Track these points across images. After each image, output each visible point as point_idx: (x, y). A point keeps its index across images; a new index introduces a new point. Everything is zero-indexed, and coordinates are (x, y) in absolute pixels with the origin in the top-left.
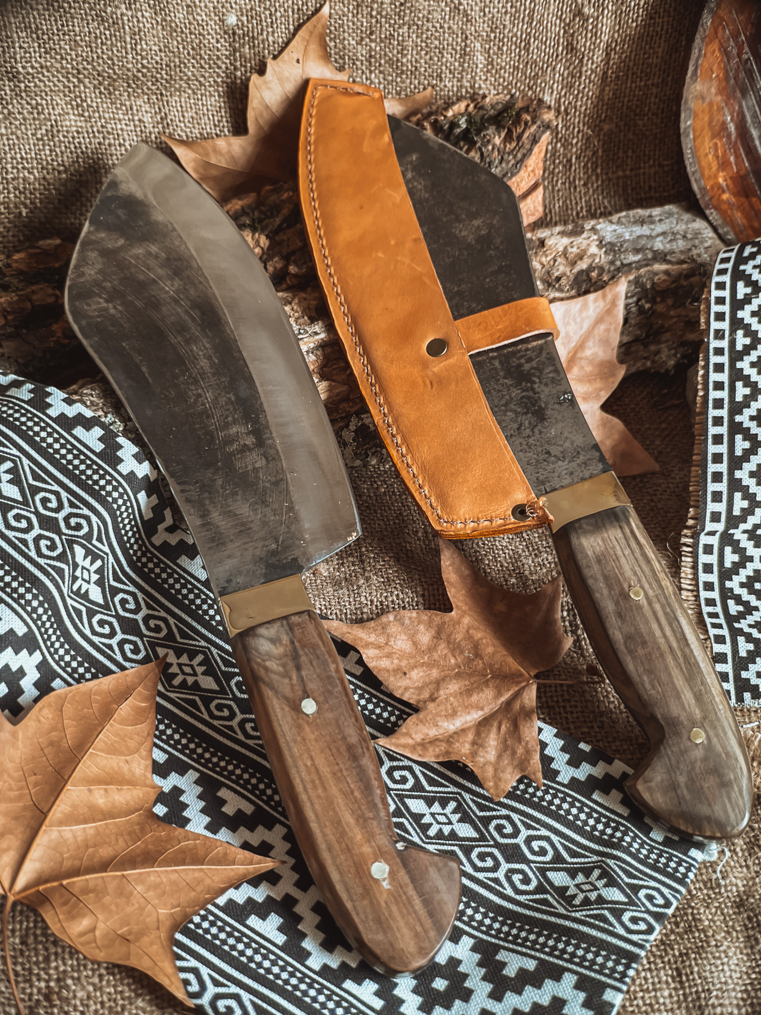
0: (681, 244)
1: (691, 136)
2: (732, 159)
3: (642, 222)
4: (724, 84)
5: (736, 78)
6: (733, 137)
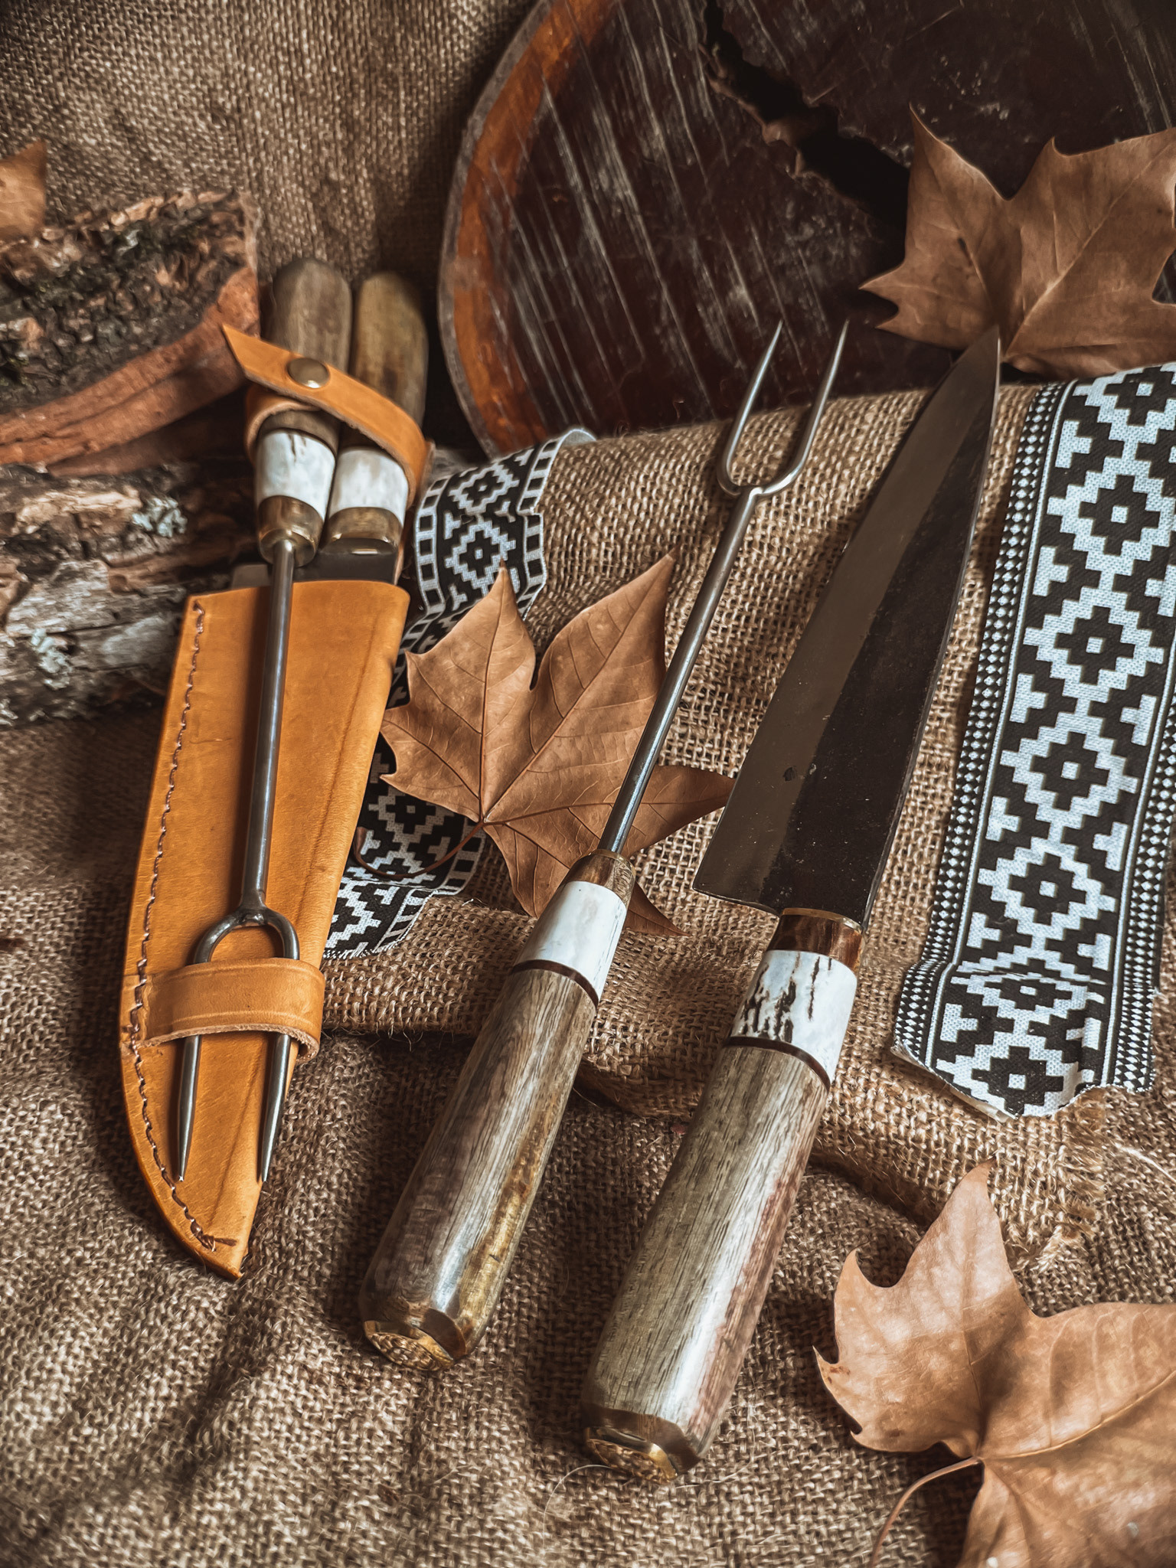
1: (454, 334)
2: (506, 369)
4: (488, 264)
5: (503, 256)
6: (506, 339)
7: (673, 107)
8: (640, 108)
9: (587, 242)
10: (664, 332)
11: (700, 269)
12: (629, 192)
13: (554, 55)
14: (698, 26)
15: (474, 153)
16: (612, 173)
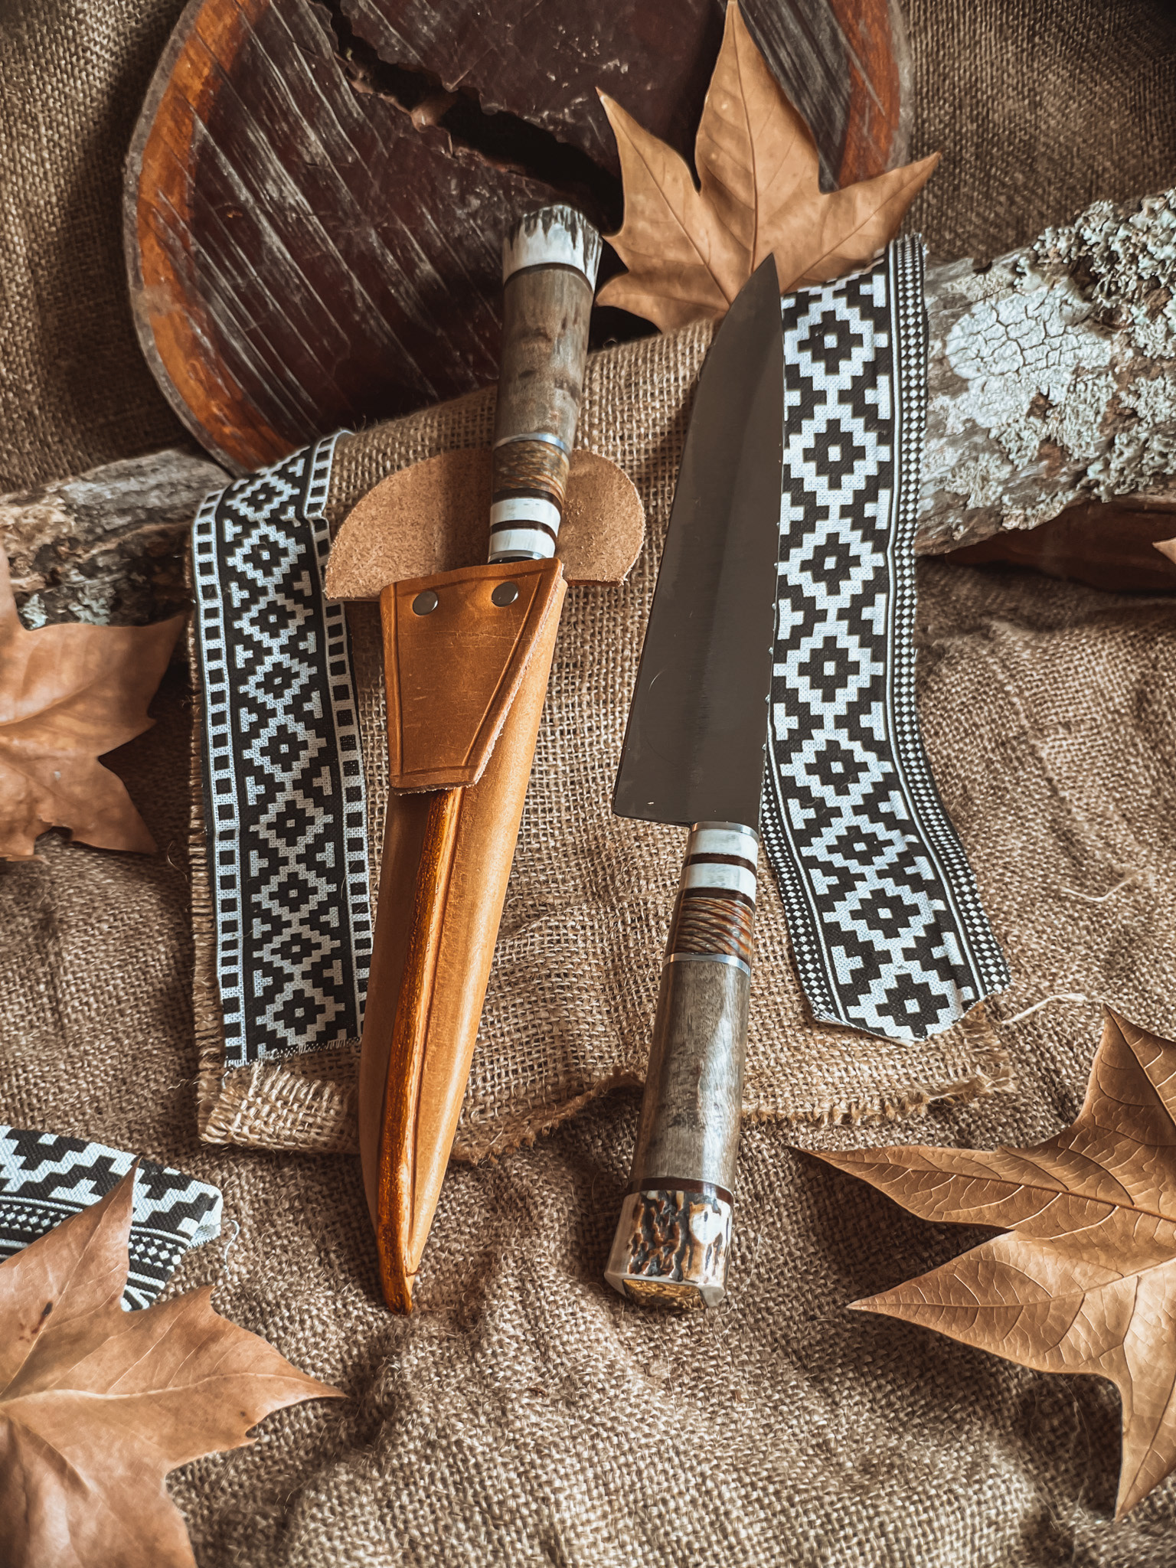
0: (185, 496)
1: (160, 360)
2: (220, 381)
3: (126, 474)
4: (178, 287)
5: (191, 278)
6: (212, 354)
7: (323, 113)
8: (291, 119)
9: (270, 251)
10: (364, 318)
11: (383, 255)
12: (300, 197)
13: (197, 85)
14: (328, 34)
15: (139, 188)
16: (278, 182)
